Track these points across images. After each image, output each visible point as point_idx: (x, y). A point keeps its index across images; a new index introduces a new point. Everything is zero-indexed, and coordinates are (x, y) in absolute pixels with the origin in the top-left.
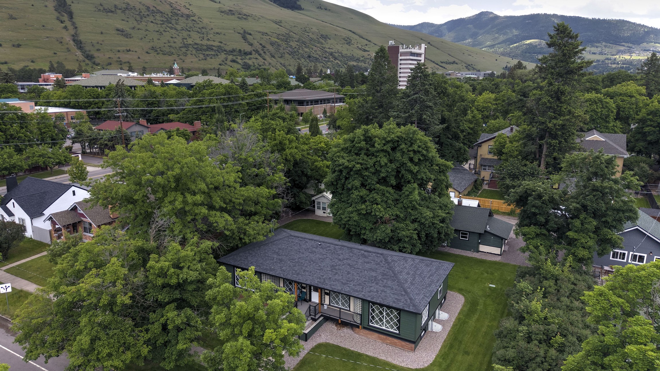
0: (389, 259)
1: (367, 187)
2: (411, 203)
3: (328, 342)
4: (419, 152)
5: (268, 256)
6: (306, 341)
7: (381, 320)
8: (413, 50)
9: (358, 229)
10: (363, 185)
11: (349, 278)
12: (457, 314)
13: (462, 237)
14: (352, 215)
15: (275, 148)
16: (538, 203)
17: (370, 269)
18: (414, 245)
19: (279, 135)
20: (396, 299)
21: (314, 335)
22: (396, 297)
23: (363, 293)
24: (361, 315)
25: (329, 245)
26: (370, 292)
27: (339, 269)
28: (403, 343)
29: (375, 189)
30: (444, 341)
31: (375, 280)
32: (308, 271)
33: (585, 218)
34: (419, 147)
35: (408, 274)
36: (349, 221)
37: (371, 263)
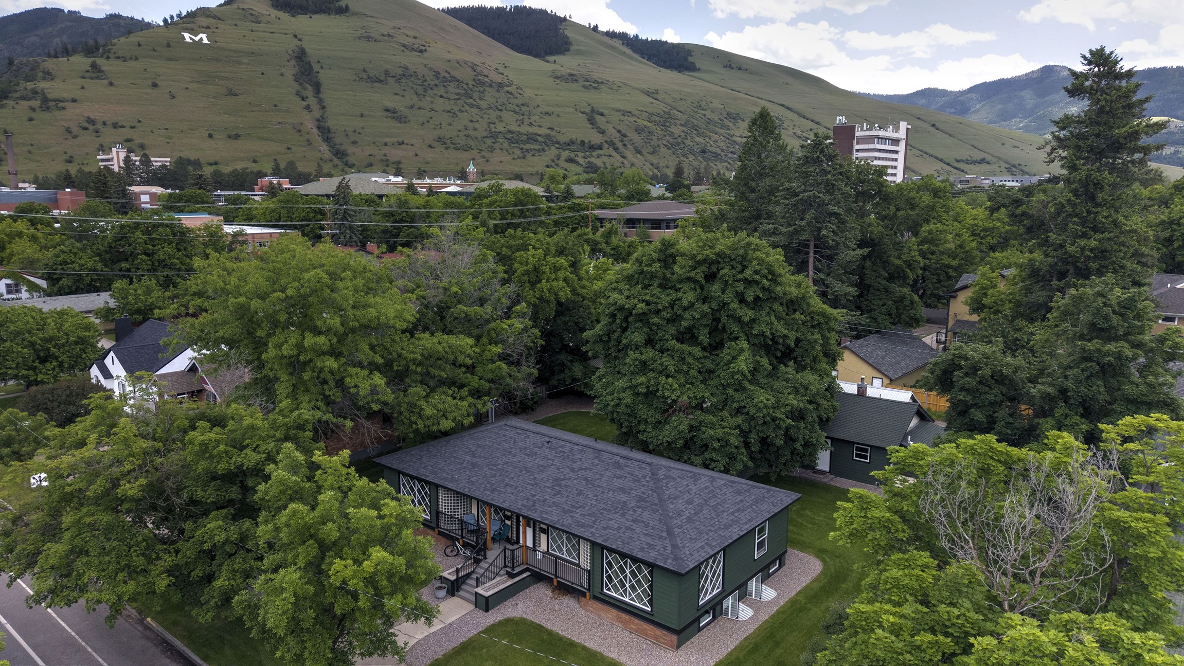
0: (661, 474)
1: (658, 347)
2: (733, 378)
3: (525, 616)
4: (757, 283)
5: (455, 458)
6: (487, 610)
7: (623, 585)
8: (882, 133)
9: (635, 422)
10: (650, 342)
11: (577, 503)
12: (793, 594)
13: (857, 455)
14: (622, 395)
15: (525, 278)
16: (971, 382)
17: (621, 488)
18: (732, 458)
19: (533, 256)
20: (648, 544)
21: (506, 603)
22: (649, 540)
23: (593, 530)
24: (589, 572)
25: (563, 443)
26: (605, 529)
27: (566, 486)
28: (659, 632)
29: (668, 350)
30: (745, 639)
31: (622, 508)
32: (512, 486)
33: (1066, 416)
34: (756, 272)
35: (690, 502)
36: (618, 405)
37: (626, 477)
